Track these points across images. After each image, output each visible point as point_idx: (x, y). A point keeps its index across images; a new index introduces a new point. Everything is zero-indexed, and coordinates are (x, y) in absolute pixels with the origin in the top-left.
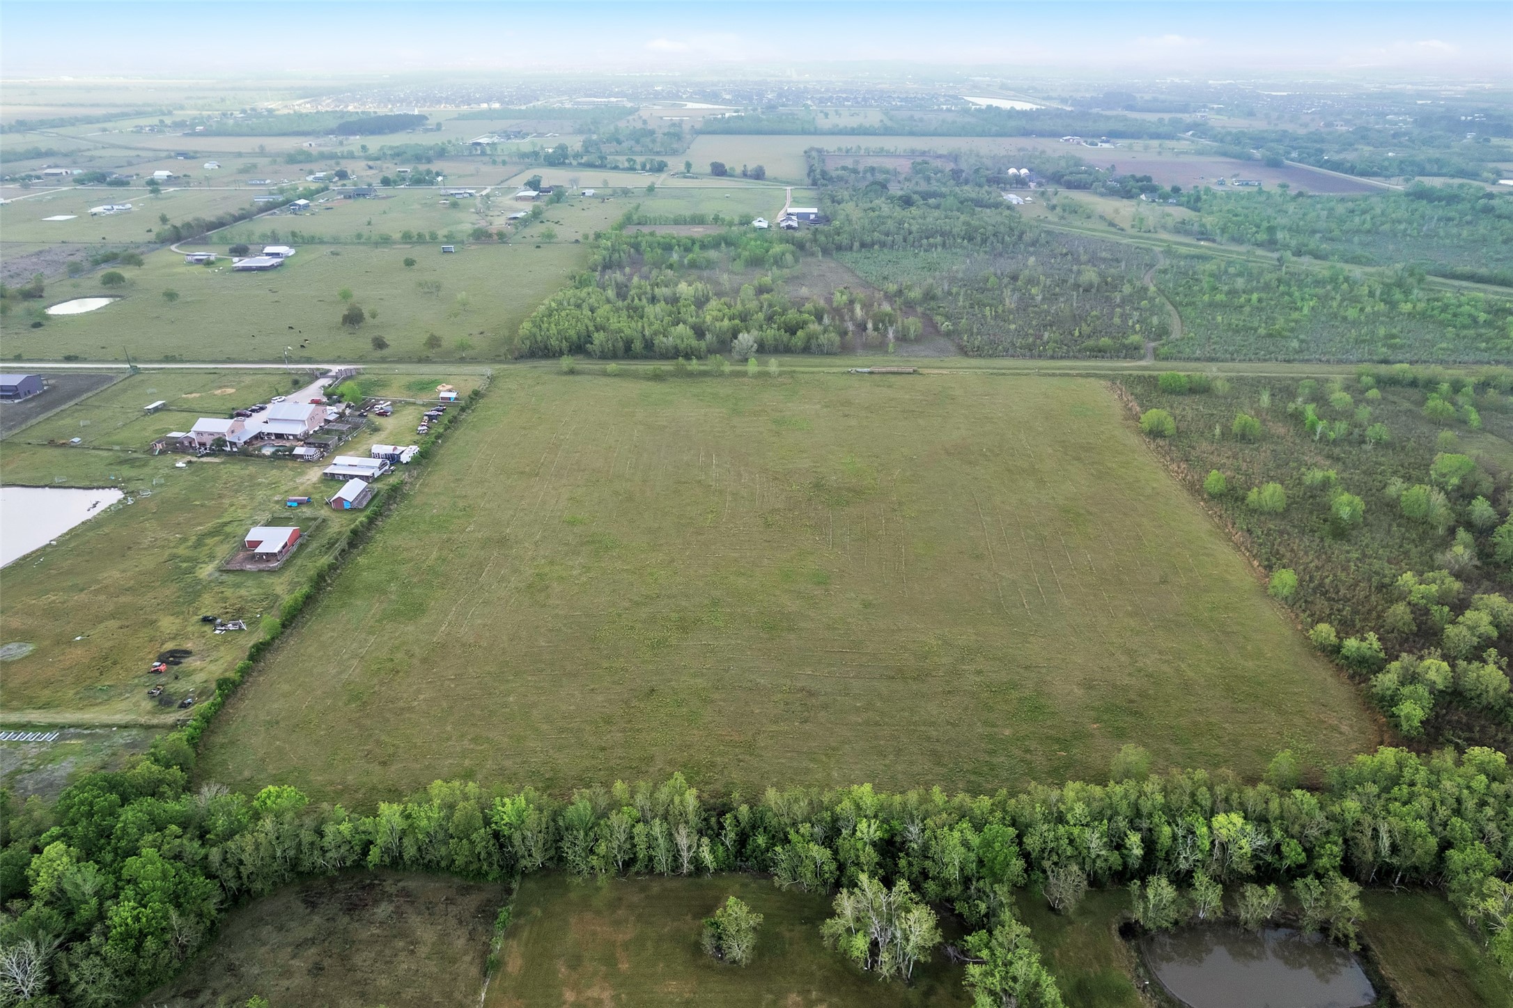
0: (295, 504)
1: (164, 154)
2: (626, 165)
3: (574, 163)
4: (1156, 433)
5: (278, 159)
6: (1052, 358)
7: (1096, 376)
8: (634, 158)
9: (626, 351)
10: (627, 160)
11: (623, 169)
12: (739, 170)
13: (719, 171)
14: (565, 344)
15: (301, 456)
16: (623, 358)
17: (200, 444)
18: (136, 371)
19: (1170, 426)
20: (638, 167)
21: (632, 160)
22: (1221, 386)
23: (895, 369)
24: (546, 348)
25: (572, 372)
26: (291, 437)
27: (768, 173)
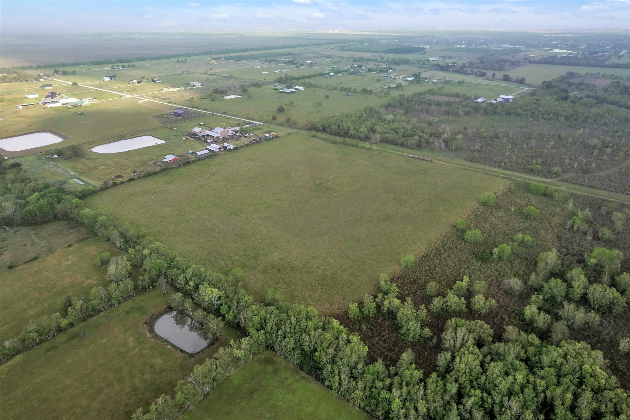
0: (189, 153)
1: (320, 56)
2: (470, 72)
3: (451, 70)
5: (350, 60)
6: (504, 169)
12: (515, 78)
13: (506, 78)
18: (213, 114)
27: (527, 81)
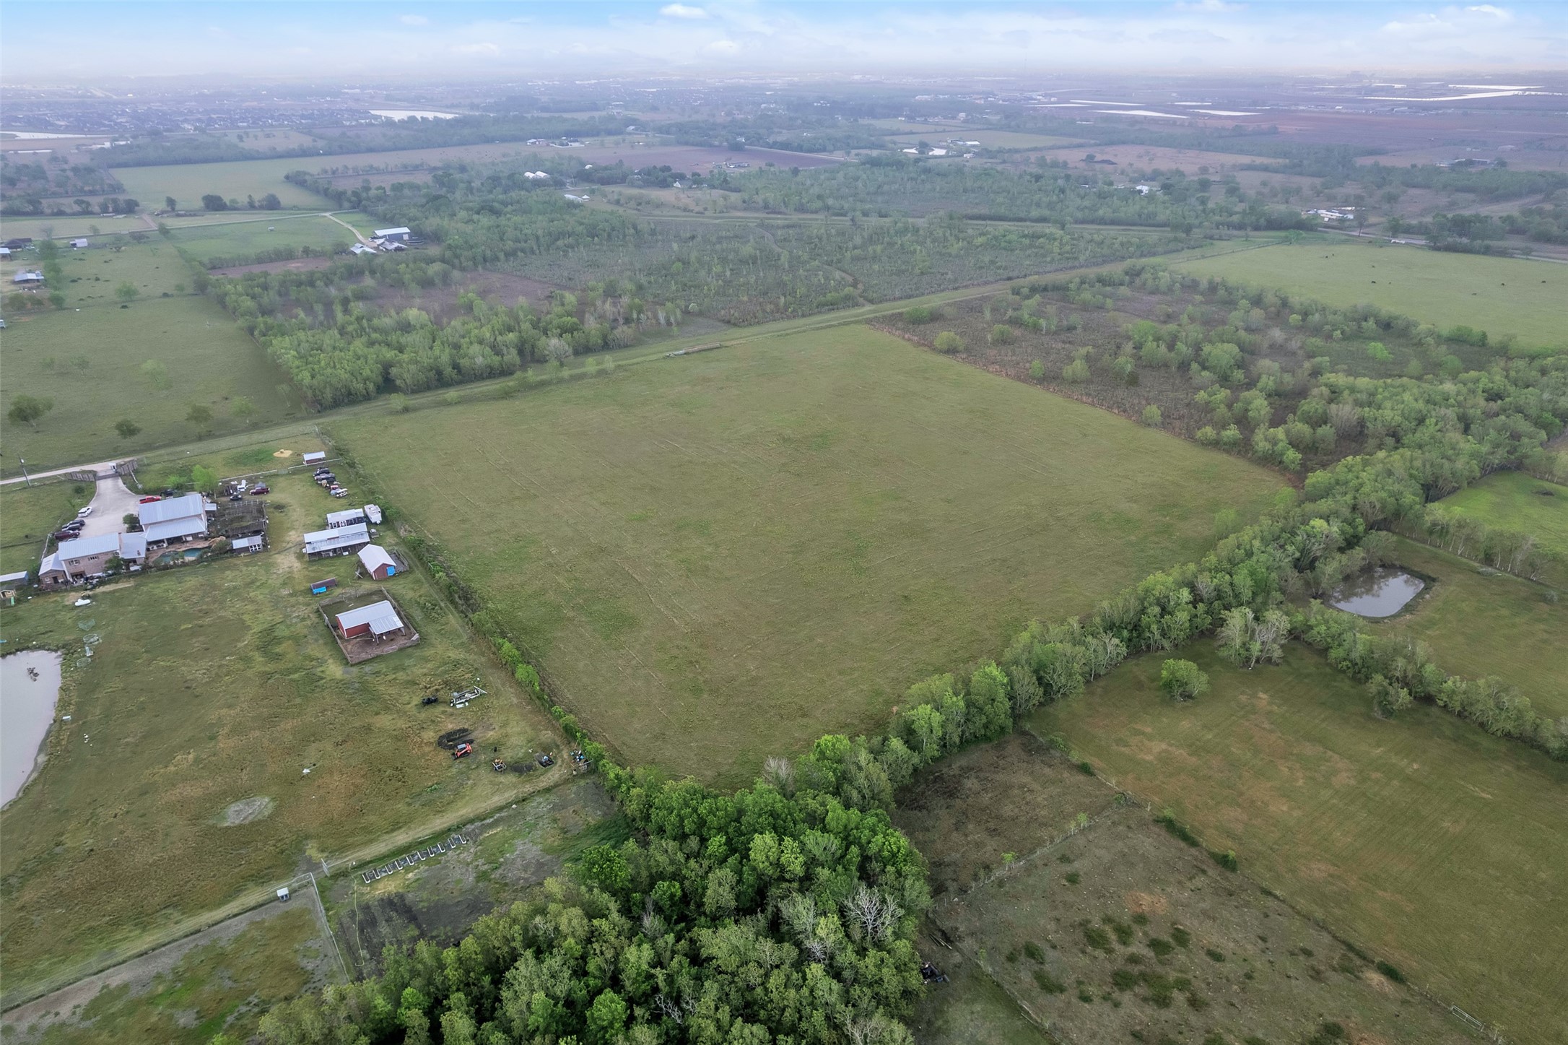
0: (323, 589)
4: (951, 351)
6: (803, 316)
7: (856, 322)
8: (85, 199)
9: (437, 380)
10: (76, 202)
11: (74, 214)
12: (243, 202)
13: (214, 204)
14: (371, 386)
15: (246, 549)
16: (437, 388)
17: (75, 576)
19: (960, 342)
20: (97, 209)
21: (83, 202)
22: (949, 311)
23: (706, 347)
24: (350, 394)
25: (406, 410)
26: (190, 539)
27: (284, 202)
